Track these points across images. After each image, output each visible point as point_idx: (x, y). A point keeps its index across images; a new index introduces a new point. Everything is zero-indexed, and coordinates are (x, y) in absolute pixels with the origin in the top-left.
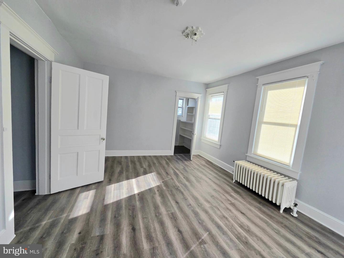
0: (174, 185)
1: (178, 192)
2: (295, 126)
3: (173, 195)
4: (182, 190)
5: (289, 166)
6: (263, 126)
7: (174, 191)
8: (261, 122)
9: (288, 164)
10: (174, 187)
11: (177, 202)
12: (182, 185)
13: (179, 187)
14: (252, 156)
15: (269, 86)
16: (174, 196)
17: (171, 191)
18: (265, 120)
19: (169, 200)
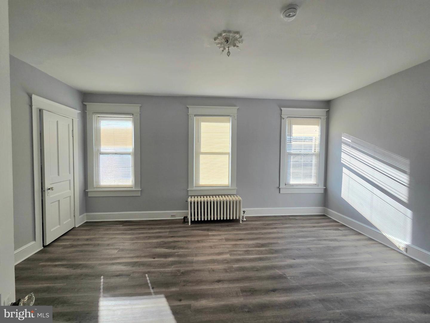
2: (228, 153)
5: (229, 186)
6: (201, 157)
8: (199, 153)
9: (227, 185)
10: (175, 276)
13: (178, 271)
14: (194, 188)
15: (201, 117)
18: (203, 150)
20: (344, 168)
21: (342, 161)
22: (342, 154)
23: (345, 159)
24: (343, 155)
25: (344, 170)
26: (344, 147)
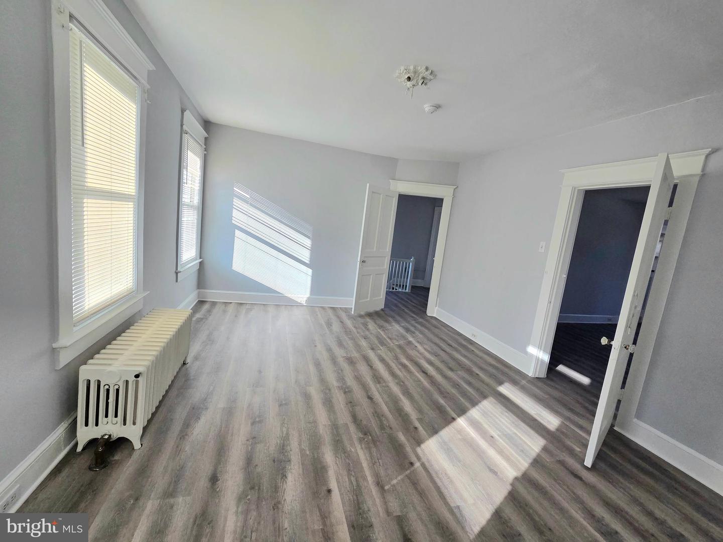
0: (374, 450)
1: (364, 422)
3: (378, 415)
4: (352, 428)
7: (374, 425)
10: (374, 442)
11: (370, 398)
12: (349, 448)
13: (361, 440)
16: (376, 412)
17: (382, 427)
19: (386, 404)
20: (236, 231)
21: (233, 222)
22: (234, 211)
23: (238, 217)
24: (235, 213)
25: (237, 233)
26: (237, 202)
